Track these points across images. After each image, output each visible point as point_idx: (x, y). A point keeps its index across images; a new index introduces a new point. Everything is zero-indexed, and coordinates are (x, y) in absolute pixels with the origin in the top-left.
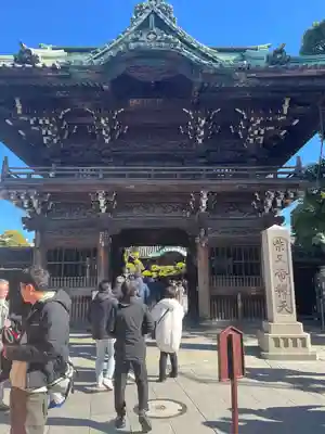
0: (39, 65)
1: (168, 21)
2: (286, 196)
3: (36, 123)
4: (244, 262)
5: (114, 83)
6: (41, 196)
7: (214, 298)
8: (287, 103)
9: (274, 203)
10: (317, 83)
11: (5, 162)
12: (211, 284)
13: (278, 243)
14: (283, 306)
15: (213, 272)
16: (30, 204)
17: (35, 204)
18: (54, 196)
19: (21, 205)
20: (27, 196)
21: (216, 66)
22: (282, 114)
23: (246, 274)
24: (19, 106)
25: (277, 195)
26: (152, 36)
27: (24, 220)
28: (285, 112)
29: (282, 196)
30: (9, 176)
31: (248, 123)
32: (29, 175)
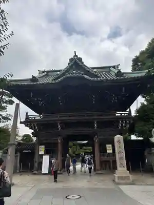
1: (80, 64)
2: (126, 122)
3: (38, 100)
7: (102, 162)
8: (124, 89)
9: (122, 125)
11: (27, 114)
12: (101, 156)
13: (119, 141)
14: (121, 165)
15: (101, 152)
17: (36, 128)
19: (31, 128)
20: (34, 125)
27: (32, 133)
28: (123, 91)
29: (124, 122)
30: (28, 118)
32: (35, 117)
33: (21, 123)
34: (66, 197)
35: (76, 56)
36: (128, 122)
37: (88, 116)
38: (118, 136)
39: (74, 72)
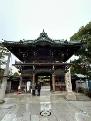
0: (23, 43)
2: (69, 66)
3: (22, 53)
4: (61, 79)
5: (37, 46)
6: (22, 66)
7: (56, 87)
8: (68, 50)
9: (67, 68)
10: (73, 46)
11: (16, 60)
12: (55, 84)
13: (68, 76)
15: (55, 81)
16: (20, 68)
18: (25, 66)
19: (18, 68)
20: (20, 66)
21: (55, 43)
23: (62, 82)
24: (19, 50)
25: (67, 66)
26: (43, 38)
27: (19, 71)
28: (68, 51)
30: (16, 63)
31: (61, 53)
32: (20, 62)
33: (12, 65)
34: (40, 114)
35: (44, 32)
37: (49, 63)
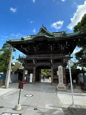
1: (45, 30)
2: (67, 59)
3: (24, 49)
8: (67, 42)
9: (65, 61)
11: (19, 55)
12: (54, 76)
14: (61, 81)
15: (54, 74)
16: (23, 62)
18: (27, 61)
19: (21, 62)
22: (66, 44)
24: (22, 46)
25: (65, 59)
27: (22, 65)
30: (20, 58)
33: (17, 59)
34: (25, 96)
36: (68, 59)
37: (48, 56)
38: (60, 66)
39: (41, 34)
